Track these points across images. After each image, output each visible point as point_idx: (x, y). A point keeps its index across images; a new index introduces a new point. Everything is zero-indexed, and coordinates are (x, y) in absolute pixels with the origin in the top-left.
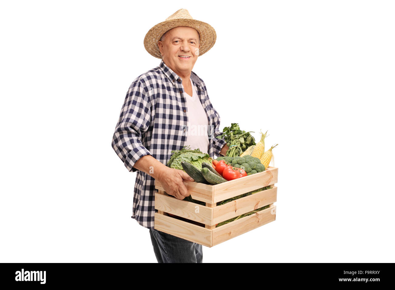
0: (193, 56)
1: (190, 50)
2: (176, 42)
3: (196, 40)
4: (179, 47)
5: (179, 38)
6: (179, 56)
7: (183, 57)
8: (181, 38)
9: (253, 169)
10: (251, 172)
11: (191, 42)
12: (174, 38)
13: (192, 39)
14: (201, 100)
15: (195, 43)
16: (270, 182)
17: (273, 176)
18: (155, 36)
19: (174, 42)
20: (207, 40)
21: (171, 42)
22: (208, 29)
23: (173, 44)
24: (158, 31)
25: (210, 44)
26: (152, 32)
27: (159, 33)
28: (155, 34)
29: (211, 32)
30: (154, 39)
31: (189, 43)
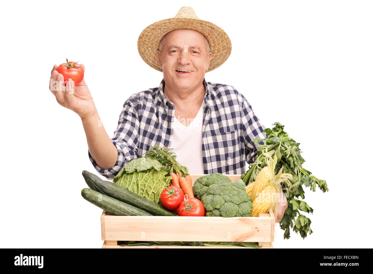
0: (196, 70)
1: (190, 62)
2: (174, 51)
3: (199, 48)
4: (176, 58)
5: (176, 47)
6: (176, 70)
8: (179, 46)
9: (216, 209)
10: (211, 211)
11: (193, 51)
12: (171, 47)
13: (193, 48)
14: (204, 120)
15: (198, 53)
16: (250, 237)
17: (258, 229)
18: (150, 45)
19: (170, 52)
20: (218, 45)
21: (167, 52)
22: (214, 30)
23: (170, 54)
24: (151, 39)
25: (225, 51)
26: (144, 40)
27: (153, 40)
28: (148, 42)
29: (219, 34)
30: (150, 49)
31: (190, 53)
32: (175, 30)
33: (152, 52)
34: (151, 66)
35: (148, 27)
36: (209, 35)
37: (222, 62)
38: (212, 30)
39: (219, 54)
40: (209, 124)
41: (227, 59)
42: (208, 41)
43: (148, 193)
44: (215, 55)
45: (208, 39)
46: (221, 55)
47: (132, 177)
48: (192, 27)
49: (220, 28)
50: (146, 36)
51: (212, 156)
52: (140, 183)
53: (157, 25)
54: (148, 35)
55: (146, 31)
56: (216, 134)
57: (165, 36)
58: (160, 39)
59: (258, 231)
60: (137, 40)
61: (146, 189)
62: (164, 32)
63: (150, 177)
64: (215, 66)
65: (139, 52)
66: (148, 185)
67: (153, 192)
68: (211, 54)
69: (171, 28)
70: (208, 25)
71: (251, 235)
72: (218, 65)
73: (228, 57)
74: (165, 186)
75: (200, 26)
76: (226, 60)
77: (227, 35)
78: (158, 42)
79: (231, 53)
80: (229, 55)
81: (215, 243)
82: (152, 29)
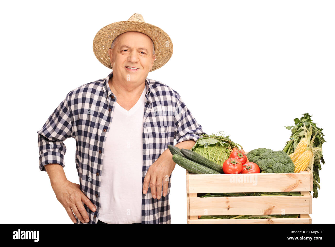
0: (142, 68)
1: (138, 61)
2: (125, 51)
3: (146, 50)
5: (127, 47)
6: (126, 67)
7: (130, 68)
8: (129, 46)
9: (269, 168)
10: (265, 170)
11: (141, 52)
12: (123, 47)
13: (142, 49)
14: (145, 113)
16: (295, 188)
17: (301, 182)
18: (104, 43)
19: (122, 51)
20: (162, 48)
21: (119, 51)
22: (161, 35)
23: (122, 53)
24: (106, 37)
25: (167, 54)
26: (99, 38)
27: (107, 39)
28: (103, 40)
29: (164, 38)
30: (103, 46)
31: (139, 53)
32: (128, 32)
33: (105, 50)
34: (102, 63)
35: (105, 27)
36: (156, 39)
37: (163, 64)
38: (159, 34)
39: (161, 57)
40: (149, 117)
41: (167, 61)
42: (154, 45)
43: (216, 161)
44: (158, 57)
45: (154, 43)
46: (163, 57)
47: (203, 150)
48: (143, 30)
49: (166, 33)
50: (102, 35)
51: (150, 144)
52: (209, 154)
53: (113, 26)
54: (104, 34)
55: (103, 30)
56: (154, 126)
57: (118, 36)
58: (114, 38)
59: (301, 183)
60: (94, 38)
61: (214, 158)
62: (118, 33)
63: (216, 149)
64: (157, 67)
65: (93, 48)
66: (216, 155)
67: (219, 160)
68: (155, 56)
69: (124, 30)
70: (157, 30)
71: (296, 186)
72: (159, 66)
73: (168, 60)
74: (227, 156)
75: (150, 30)
76: (166, 63)
77: (171, 40)
78: (111, 41)
79: (171, 57)
80: (170, 58)
81: (269, 193)
82: (108, 29)
